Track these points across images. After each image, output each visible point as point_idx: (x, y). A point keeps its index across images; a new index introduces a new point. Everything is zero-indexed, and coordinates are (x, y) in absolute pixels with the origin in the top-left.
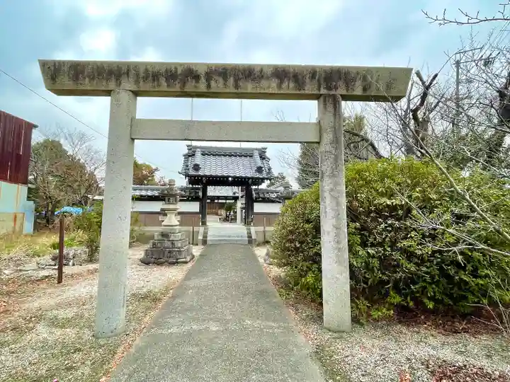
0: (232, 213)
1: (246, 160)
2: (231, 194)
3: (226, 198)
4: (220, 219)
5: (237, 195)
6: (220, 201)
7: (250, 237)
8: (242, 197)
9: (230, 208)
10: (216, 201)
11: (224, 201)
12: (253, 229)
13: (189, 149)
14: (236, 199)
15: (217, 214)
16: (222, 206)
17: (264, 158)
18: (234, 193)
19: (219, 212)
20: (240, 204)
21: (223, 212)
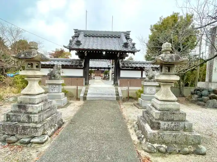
0: (107, 75)
1: (116, 40)
2: (107, 66)
3: (105, 68)
4: (102, 78)
5: (110, 67)
6: (102, 70)
7: (118, 95)
8: (112, 68)
9: (106, 73)
10: (100, 70)
11: (103, 70)
12: (120, 89)
13: (75, 32)
14: (109, 68)
15: (100, 76)
16: (102, 72)
17: (129, 39)
18: (109, 66)
19: (101, 75)
20: (111, 71)
21: (103, 75)
